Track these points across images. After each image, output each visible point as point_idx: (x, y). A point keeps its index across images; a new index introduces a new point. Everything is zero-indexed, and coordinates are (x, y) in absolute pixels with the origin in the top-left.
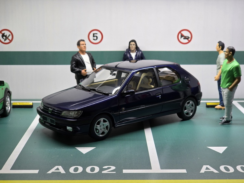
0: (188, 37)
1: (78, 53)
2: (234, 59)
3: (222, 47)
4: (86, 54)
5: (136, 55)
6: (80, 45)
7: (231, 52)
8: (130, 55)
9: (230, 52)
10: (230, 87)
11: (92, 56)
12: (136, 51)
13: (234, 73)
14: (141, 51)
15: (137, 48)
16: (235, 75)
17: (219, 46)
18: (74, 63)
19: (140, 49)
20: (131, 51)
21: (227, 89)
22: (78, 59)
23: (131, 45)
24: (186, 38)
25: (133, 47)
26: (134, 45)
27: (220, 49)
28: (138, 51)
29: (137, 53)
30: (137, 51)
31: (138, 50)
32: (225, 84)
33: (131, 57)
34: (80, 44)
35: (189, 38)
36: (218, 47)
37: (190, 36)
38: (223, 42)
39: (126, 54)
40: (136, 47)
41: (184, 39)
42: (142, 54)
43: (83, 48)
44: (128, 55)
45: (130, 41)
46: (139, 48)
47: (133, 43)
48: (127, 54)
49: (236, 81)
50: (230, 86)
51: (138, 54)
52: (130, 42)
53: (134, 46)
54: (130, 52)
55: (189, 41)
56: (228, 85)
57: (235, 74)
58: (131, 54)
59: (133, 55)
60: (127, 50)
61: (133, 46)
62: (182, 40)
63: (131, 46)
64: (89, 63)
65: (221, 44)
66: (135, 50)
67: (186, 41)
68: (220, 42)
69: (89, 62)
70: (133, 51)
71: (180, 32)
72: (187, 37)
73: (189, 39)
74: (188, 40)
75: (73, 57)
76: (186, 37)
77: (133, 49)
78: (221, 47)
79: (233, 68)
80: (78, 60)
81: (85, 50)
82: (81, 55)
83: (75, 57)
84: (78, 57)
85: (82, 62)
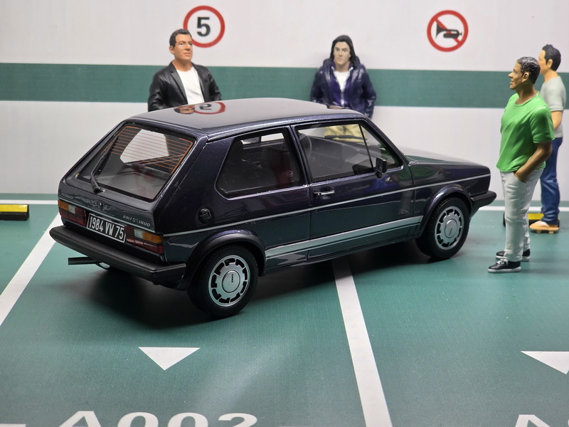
0: (457, 31)
1: (171, 69)
2: (535, 91)
3: (553, 60)
4: (193, 69)
5: (349, 79)
6: (176, 44)
7: (527, 73)
8: (334, 77)
9: (523, 73)
10: (521, 170)
11: (210, 77)
12: (350, 67)
13: (533, 132)
14: (363, 67)
15: (354, 60)
16: (536, 138)
17: (547, 58)
18: (158, 91)
19: (362, 62)
20: (337, 67)
21: (512, 173)
22: (169, 82)
23: (338, 49)
24: (450, 34)
25: (342, 56)
26: (344, 50)
27: (550, 66)
28: (355, 69)
29: (352, 72)
30: (352, 68)
31: (356, 65)
32: (509, 160)
33: (337, 85)
34: (175, 42)
35: (458, 34)
36: (544, 61)
37: (461, 30)
38: (555, 46)
39: (321, 72)
40: (350, 56)
41: (446, 36)
42: (365, 76)
43: (181, 53)
44: (328, 78)
45: (334, 38)
46: (359, 60)
47: (344, 45)
48: (324, 74)
49: (538, 153)
50: (520, 165)
51: (355, 74)
52: (335, 42)
53: (346, 54)
54: (332, 68)
55: (460, 44)
56: (515, 162)
57: (535, 134)
58: (337, 74)
59: (342, 78)
60: (325, 62)
61: (341, 52)
62: (441, 40)
63: (336, 53)
64: (197, 94)
65: (550, 54)
66: (348, 65)
67: (451, 42)
68: (547, 48)
69: (200, 92)
70: (341, 68)
71: (435, 18)
72: (453, 32)
73: (460, 38)
74: (457, 41)
75: (156, 77)
76: (450, 30)
77: (341, 63)
78: (551, 61)
79: (529, 118)
80: (166, 83)
81: (187, 58)
82: (178, 71)
83: (162, 78)
84: (167, 76)
85: (178, 91)
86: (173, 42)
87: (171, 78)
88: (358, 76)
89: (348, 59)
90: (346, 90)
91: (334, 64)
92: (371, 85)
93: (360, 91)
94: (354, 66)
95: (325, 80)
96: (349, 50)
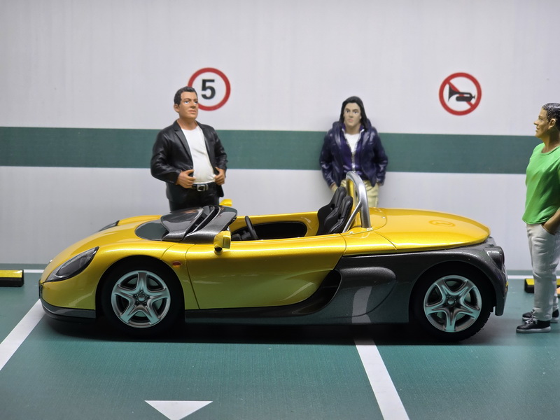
0: (470, 94)
1: (175, 128)
4: (198, 127)
5: (360, 142)
6: (181, 102)
8: (344, 140)
9: (549, 120)
11: (216, 137)
12: (360, 129)
14: (374, 130)
15: (364, 123)
18: (161, 150)
19: (373, 124)
20: (348, 129)
22: (173, 141)
23: (348, 111)
24: (463, 97)
25: (353, 118)
26: (355, 111)
28: (366, 131)
29: (363, 135)
30: (363, 130)
31: (367, 127)
33: (347, 148)
34: (180, 100)
35: (471, 97)
37: (474, 92)
39: (331, 135)
40: (360, 118)
41: (458, 99)
42: (377, 139)
43: (187, 111)
44: (338, 140)
45: (344, 99)
46: (370, 123)
47: (354, 106)
48: (334, 137)
51: (366, 137)
52: (345, 104)
53: (357, 116)
54: (343, 130)
55: (473, 107)
58: (347, 136)
59: (353, 141)
60: (335, 124)
61: (352, 114)
63: (346, 114)
64: (202, 153)
66: (358, 127)
69: (205, 151)
70: (352, 131)
71: (447, 81)
72: (466, 96)
73: (473, 101)
74: (470, 104)
75: (160, 136)
76: (463, 94)
77: (351, 124)
79: (557, 166)
80: (171, 141)
81: (192, 116)
82: (182, 129)
83: (166, 136)
84: (171, 135)
85: (182, 150)
86: (178, 100)
87: (176, 136)
88: (369, 139)
89: (358, 120)
90: (357, 153)
91: (344, 126)
92: (382, 149)
93: (372, 155)
94: (365, 128)
95: (335, 142)
96: (360, 111)
